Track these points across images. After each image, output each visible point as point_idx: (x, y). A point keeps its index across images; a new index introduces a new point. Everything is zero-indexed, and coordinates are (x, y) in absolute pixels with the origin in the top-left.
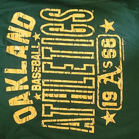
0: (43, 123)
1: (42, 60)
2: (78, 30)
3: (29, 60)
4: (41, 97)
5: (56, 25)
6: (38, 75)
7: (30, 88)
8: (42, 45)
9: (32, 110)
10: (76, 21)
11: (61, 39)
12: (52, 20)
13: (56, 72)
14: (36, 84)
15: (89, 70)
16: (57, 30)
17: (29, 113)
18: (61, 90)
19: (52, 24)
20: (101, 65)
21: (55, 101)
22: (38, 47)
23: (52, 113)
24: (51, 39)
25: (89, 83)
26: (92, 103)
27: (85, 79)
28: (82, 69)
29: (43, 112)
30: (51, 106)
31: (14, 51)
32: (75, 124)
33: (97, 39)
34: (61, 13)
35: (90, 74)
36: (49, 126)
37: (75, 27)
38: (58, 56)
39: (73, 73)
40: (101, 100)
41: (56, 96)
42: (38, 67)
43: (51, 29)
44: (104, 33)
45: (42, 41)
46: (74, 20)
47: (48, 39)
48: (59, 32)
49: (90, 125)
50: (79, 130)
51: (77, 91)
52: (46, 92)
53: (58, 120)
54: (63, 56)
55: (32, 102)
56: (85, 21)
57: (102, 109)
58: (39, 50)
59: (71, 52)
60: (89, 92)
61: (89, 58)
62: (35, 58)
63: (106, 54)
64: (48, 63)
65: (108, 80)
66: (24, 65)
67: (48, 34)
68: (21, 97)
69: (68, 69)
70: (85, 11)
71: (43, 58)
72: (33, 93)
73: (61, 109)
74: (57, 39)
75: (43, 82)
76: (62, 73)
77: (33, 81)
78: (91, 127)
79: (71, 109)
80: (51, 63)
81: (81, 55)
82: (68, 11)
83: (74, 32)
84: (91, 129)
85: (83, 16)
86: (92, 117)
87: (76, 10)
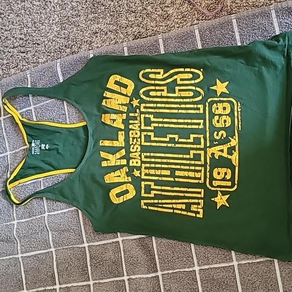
0: (142, 204)
1: (141, 131)
2: (183, 94)
3: (127, 131)
4: (140, 173)
5: (157, 88)
6: (137, 148)
7: (128, 162)
8: (141, 113)
9: (131, 187)
10: (182, 82)
11: (163, 105)
12: (153, 82)
13: (158, 144)
14: (135, 159)
15: (197, 141)
16: (159, 94)
17: (127, 192)
18: (163, 166)
19: (153, 88)
20: (211, 135)
21: (156, 178)
22: (137, 115)
23: (153, 192)
24: (152, 105)
25: (197, 157)
26: (200, 182)
27: (192, 152)
28: (188, 141)
29: (143, 191)
30: (152, 184)
31: (111, 120)
32: (179, 207)
33: (207, 104)
34: (164, 74)
35: (198, 146)
36: (150, 208)
37: (180, 90)
38: (160, 125)
39: (177, 145)
40: (212, 179)
41: (158, 172)
42: (137, 138)
43: (152, 94)
44: (216, 95)
45: (142, 107)
46: (179, 82)
47: (148, 105)
48: (161, 97)
49: (198, 208)
50: (185, 213)
51: (182, 167)
52: (146, 168)
53: (160, 201)
54: (166, 125)
55: (130, 180)
56: (193, 82)
57: (213, 189)
58: (139, 118)
59: (175, 121)
60: (197, 168)
61: (197, 127)
62: (133, 128)
63: (218, 122)
64: (149, 134)
65: (220, 153)
66: (121, 136)
67: (148, 99)
68: (117, 173)
69: (172, 140)
70: (193, 70)
71: (143, 127)
72: (132, 169)
73: (163, 188)
74: (159, 105)
75: (143, 156)
76: (165, 145)
77: (132, 155)
78: (199, 210)
79: (175, 189)
80: (152, 134)
81: (188, 124)
82: (172, 71)
83: (179, 96)
84: (198, 213)
85: (191, 76)
86: (201, 198)
87: (182, 70)
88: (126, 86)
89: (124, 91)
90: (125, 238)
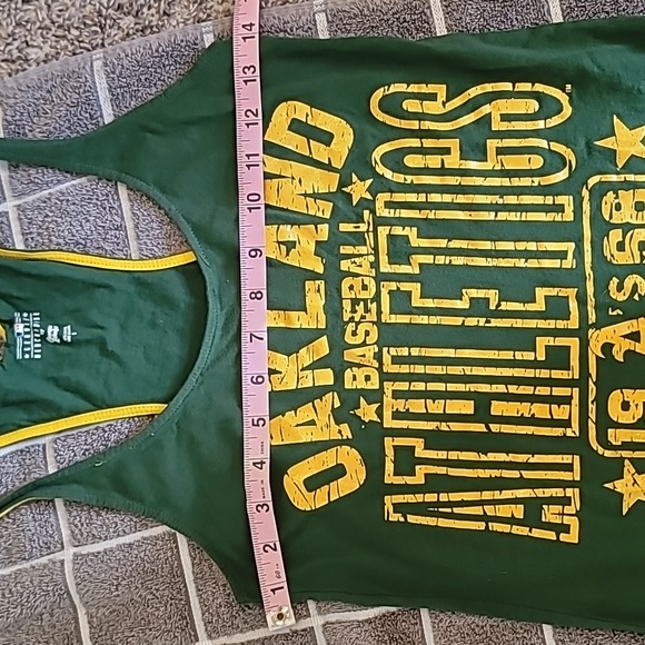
0: (389, 507)
1: (380, 278)
2: (511, 163)
3: (333, 279)
4: (379, 412)
5: (428, 143)
6: (367, 333)
7: (339, 378)
8: (379, 222)
9: (351, 458)
10: (505, 126)
11: (447, 198)
12: (415, 125)
13: (434, 320)
14: (360, 366)
15: (557, 308)
16: (434, 161)
17: (338, 471)
18: (452, 387)
19: (415, 143)
20: (602, 288)
21: (431, 426)
22: (363, 227)
23: (421, 470)
24: (411, 197)
25: (558, 358)
26: (569, 433)
27: (542, 342)
28: (531, 307)
29: (389, 467)
30: (418, 443)
31: (279, 243)
32: (506, 510)
33: (585, 193)
34: (449, 98)
35: (561, 324)
36: (412, 519)
37: (500, 151)
38: (441, 260)
39: (495, 323)
40: (605, 423)
41: (436, 407)
42: (365, 301)
43: (412, 161)
44: (613, 168)
45: (379, 204)
46: (497, 125)
47: (399, 197)
48: (443, 171)
49: (563, 514)
50: (524, 531)
51: (513, 389)
52: (396, 395)
53: (444, 497)
54: (459, 261)
55: (347, 433)
56: (541, 124)
57: (608, 454)
58: (370, 239)
59: (487, 245)
60: (558, 391)
61: (555, 264)
62: (354, 269)
63: (621, 246)
64: (405, 287)
65: (628, 345)
66: (315, 298)
67: (399, 178)
68: (305, 412)
69: (479, 307)
70: (539, 87)
71: (385, 268)
72: (350, 400)
73: (453, 455)
74: (435, 198)
75: (387, 359)
76: (458, 321)
77: (349, 356)
78: (566, 520)
79: (491, 457)
80: (415, 288)
81: (527, 255)
82: (474, 92)
83: (498, 167)
84: (566, 529)
85: (534, 106)
86: (572, 484)
87: (507, 86)
88: (326, 138)
89: (319, 152)
90: (333, 617)
